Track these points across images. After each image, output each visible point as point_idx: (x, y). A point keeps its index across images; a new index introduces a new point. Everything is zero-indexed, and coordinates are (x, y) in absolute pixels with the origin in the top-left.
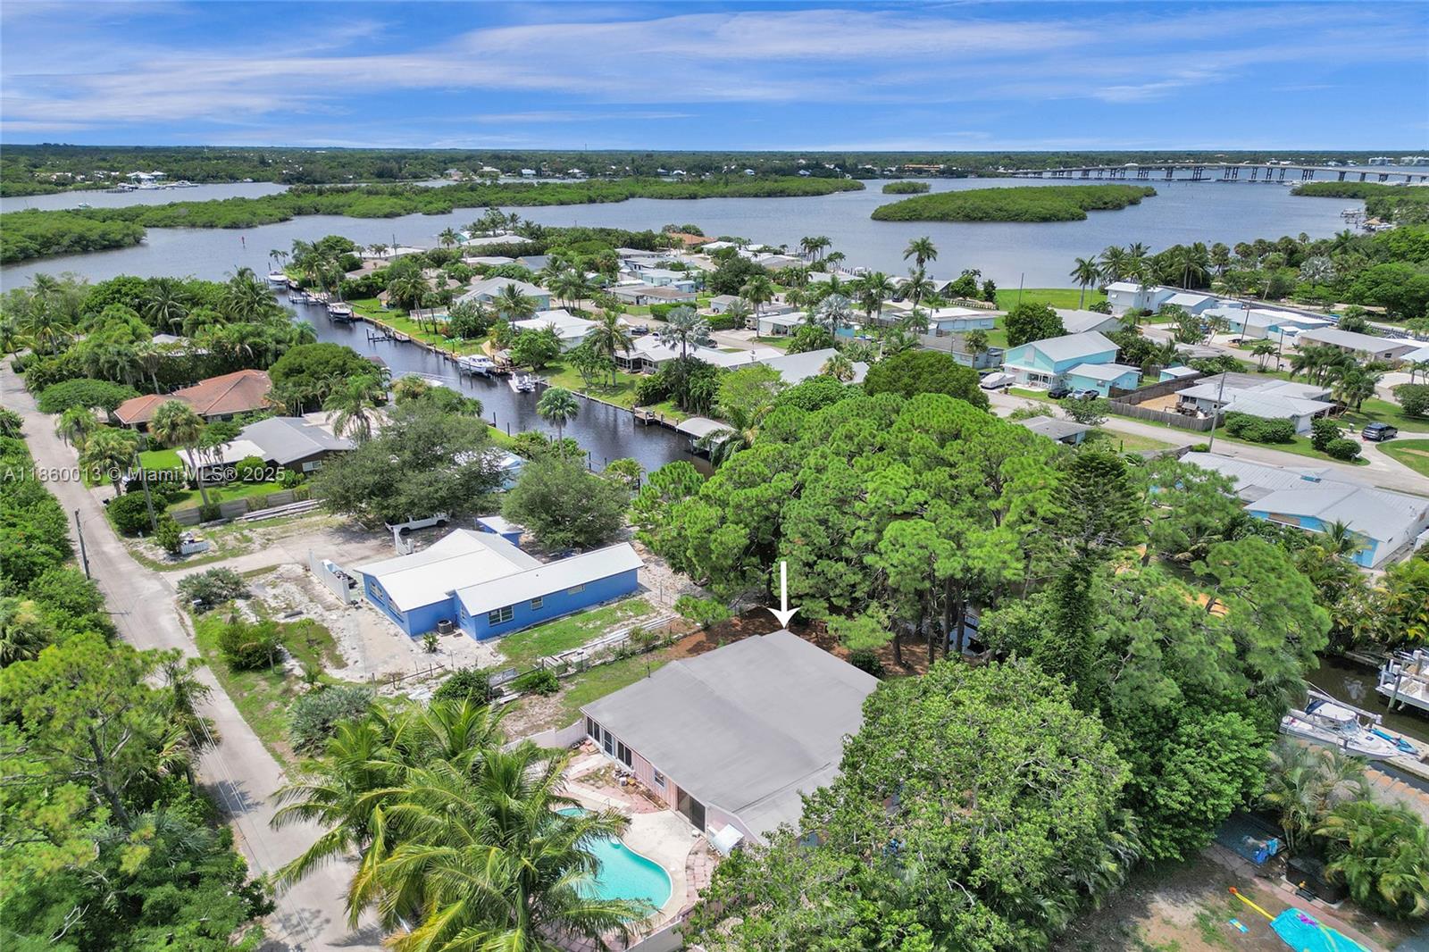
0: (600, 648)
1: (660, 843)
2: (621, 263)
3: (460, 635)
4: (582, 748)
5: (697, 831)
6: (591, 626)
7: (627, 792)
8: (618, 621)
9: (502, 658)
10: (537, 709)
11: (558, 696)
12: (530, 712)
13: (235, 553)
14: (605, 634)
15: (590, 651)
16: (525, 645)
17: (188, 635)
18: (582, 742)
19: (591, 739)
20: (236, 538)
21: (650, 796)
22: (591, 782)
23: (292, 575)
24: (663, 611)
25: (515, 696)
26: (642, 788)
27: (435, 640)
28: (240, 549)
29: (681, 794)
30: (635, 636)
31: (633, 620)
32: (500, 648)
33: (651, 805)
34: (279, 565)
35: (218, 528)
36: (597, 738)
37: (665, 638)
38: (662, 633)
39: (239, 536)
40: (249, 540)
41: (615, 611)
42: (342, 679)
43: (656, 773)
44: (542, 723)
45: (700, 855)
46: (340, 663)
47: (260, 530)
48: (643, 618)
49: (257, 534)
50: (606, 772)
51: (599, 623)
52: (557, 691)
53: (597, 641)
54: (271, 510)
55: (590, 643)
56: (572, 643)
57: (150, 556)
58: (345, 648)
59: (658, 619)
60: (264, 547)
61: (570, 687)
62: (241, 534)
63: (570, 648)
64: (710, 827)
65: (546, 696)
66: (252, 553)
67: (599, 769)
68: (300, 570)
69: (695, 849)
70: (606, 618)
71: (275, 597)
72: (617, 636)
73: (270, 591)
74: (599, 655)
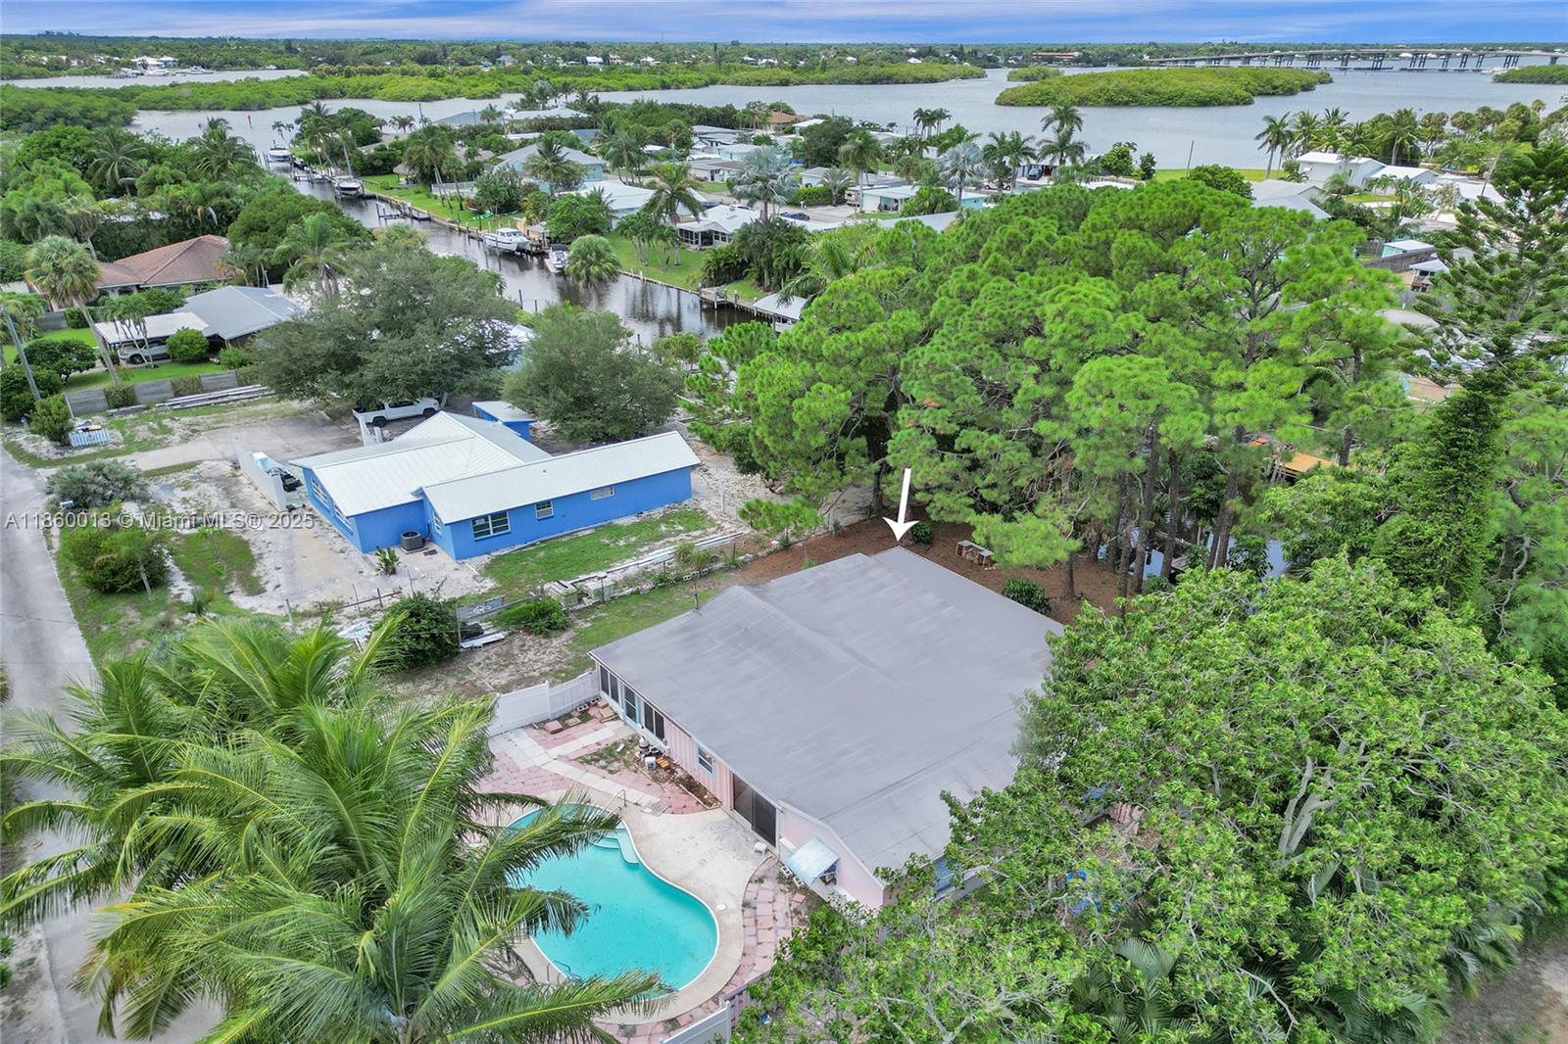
0: (632, 571)
1: (702, 863)
2: (695, 140)
3: (434, 552)
4: (593, 712)
5: (762, 845)
6: (622, 543)
7: (656, 779)
8: (661, 537)
9: (490, 583)
10: (531, 655)
11: (565, 636)
12: (521, 658)
13: (145, 446)
14: (642, 554)
15: (618, 576)
16: (524, 567)
17: (50, 547)
18: (593, 703)
19: (607, 698)
20: (151, 429)
21: (691, 786)
22: (602, 763)
23: (215, 474)
24: (726, 525)
25: (500, 636)
26: (680, 774)
27: (393, 558)
28: (153, 441)
29: (738, 787)
30: (683, 555)
31: (683, 536)
32: (488, 570)
33: (692, 799)
34: (200, 462)
35: (131, 416)
36: (615, 697)
37: (727, 559)
38: (722, 552)
39: (155, 426)
40: (170, 431)
41: (658, 523)
42: (252, 609)
43: (701, 752)
44: (537, 674)
45: (767, 884)
46: (254, 588)
47: (186, 420)
48: (697, 533)
49: (179, 425)
50: (626, 748)
51: (633, 539)
52: (563, 629)
53: (628, 562)
54: (207, 395)
55: (618, 566)
56: (592, 566)
57: (30, 449)
58: (267, 569)
59: (719, 536)
60: (185, 440)
61: (583, 624)
62: (160, 424)
63: (586, 571)
64: (783, 841)
65: (547, 636)
66: (167, 446)
67: (616, 744)
68: (227, 468)
69: (759, 874)
70: (644, 534)
71: (185, 501)
72: (658, 556)
73: (179, 493)
74: (628, 581)
